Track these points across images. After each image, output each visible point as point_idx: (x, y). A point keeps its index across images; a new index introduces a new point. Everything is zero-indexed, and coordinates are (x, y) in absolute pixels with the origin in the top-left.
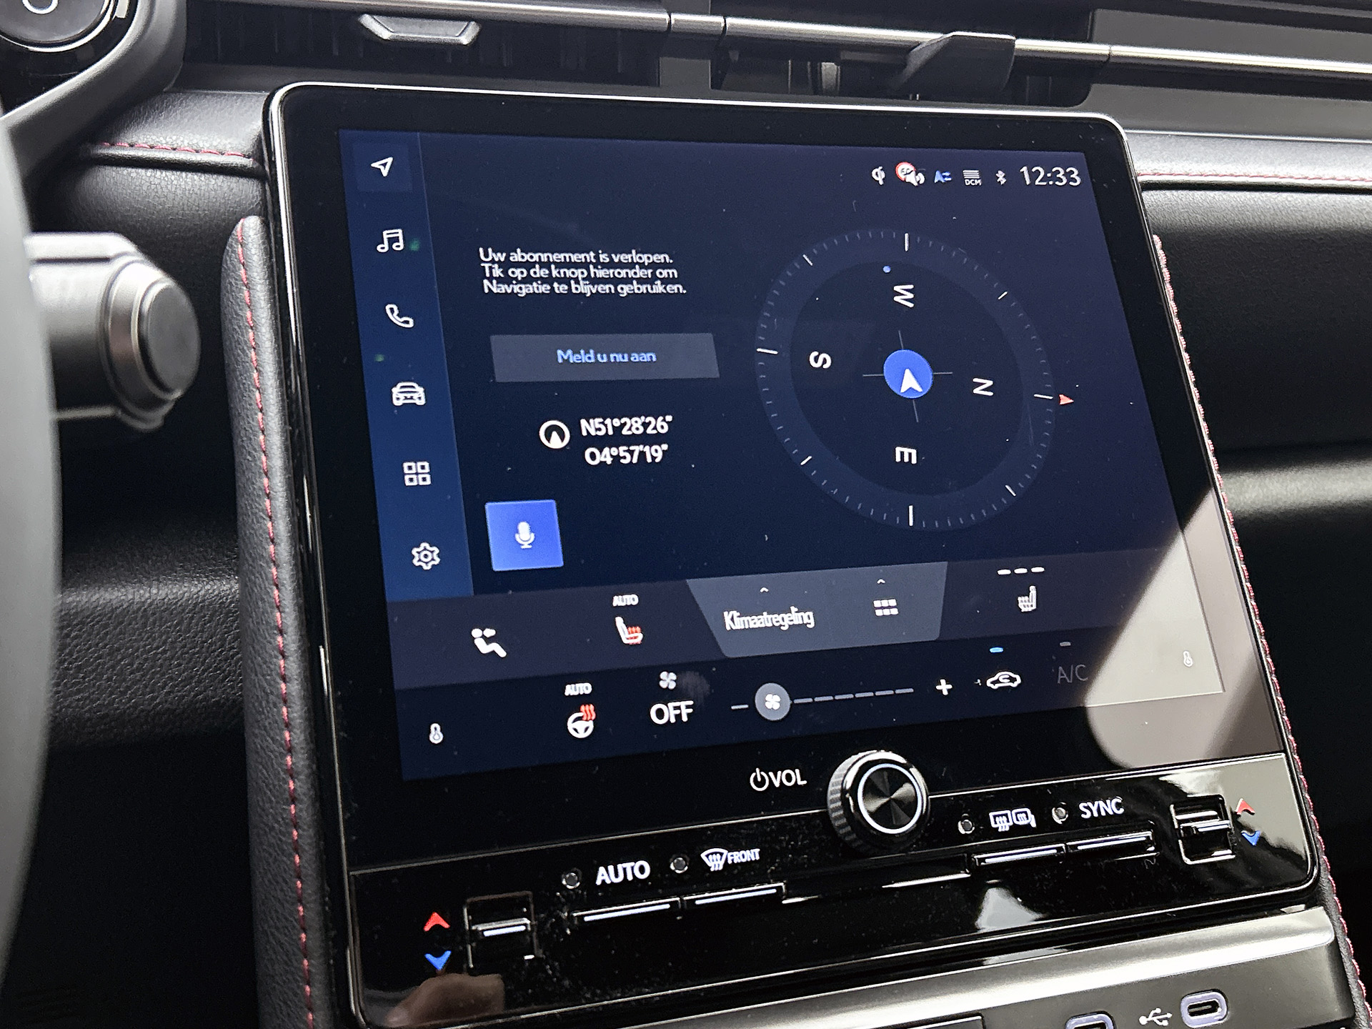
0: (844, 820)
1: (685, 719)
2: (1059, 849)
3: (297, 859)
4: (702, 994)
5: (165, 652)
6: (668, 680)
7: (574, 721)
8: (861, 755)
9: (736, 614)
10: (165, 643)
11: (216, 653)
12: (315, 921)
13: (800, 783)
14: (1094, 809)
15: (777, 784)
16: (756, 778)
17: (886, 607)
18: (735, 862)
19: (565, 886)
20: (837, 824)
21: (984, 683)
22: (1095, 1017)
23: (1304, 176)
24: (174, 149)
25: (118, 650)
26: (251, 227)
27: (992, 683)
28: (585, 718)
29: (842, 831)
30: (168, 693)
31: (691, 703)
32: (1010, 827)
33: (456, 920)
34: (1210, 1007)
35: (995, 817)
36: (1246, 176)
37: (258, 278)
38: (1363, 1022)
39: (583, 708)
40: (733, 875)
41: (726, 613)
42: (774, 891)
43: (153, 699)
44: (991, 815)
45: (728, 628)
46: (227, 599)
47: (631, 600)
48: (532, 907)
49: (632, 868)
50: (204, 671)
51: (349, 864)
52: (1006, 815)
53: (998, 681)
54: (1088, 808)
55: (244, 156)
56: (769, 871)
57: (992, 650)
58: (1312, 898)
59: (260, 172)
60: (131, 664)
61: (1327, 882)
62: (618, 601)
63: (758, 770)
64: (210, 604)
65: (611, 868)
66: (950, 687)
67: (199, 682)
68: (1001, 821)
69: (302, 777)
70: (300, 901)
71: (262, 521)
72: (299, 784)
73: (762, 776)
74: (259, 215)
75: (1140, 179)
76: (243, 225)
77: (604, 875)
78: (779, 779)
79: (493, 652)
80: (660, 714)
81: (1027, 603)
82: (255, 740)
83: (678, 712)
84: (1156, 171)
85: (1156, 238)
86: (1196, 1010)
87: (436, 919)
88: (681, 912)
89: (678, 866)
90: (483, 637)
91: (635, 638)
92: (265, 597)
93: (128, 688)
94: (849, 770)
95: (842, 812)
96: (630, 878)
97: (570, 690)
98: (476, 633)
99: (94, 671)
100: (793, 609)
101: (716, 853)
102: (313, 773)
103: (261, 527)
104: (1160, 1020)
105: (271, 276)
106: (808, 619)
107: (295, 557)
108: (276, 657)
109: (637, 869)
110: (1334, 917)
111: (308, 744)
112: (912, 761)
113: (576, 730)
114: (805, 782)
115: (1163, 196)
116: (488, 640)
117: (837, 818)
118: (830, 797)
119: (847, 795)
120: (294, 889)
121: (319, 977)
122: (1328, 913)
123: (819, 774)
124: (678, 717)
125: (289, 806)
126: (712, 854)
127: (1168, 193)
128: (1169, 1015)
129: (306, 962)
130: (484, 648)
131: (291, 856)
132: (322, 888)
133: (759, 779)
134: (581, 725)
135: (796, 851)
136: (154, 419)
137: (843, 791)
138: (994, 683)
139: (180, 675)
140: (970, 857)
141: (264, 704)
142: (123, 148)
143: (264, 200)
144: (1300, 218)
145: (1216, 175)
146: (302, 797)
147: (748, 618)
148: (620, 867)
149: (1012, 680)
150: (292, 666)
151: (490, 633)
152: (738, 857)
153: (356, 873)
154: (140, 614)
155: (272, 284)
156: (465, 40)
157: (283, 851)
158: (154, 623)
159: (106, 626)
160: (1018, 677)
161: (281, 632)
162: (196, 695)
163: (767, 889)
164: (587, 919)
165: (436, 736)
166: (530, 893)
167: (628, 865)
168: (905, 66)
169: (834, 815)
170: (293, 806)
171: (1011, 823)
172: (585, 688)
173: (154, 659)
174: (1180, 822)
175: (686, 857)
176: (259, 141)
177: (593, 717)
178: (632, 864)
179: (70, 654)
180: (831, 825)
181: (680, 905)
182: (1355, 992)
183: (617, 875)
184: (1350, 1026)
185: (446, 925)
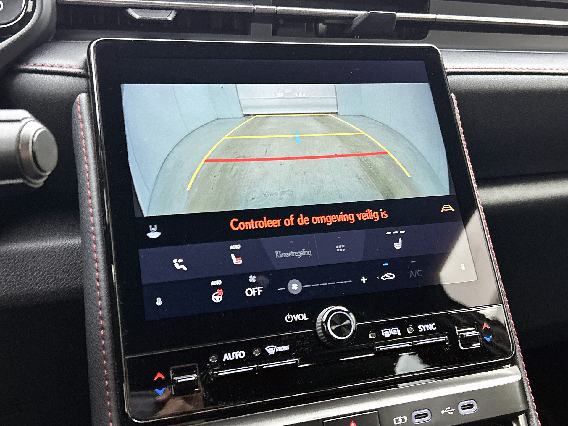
0: (323, 334)
1: (259, 294)
2: (410, 344)
3: (104, 352)
4: (266, 403)
5: (52, 268)
6: (252, 279)
7: (214, 296)
8: (330, 308)
9: (280, 252)
10: (52, 264)
11: (73, 268)
12: (111, 377)
13: (306, 319)
14: (424, 327)
15: (296, 320)
16: (288, 317)
17: (341, 248)
18: (279, 351)
19: (211, 362)
20: (320, 335)
21: (380, 278)
22: (423, 411)
23: (515, 68)
24: (52, 66)
25: (34, 267)
26: (83, 97)
27: (383, 278)
28: (219, 294)
29: (322, 338)
30: (54, 285)
31: (262, 287)
32: (390, 335)
33: (167, 375)
34: (470, 406)
35: (384, 331)
36: (491, 68)
37: (86, 119)
38: (532, 412)
39: (218, 290)
40: (278, 356)
41: (276, 252)
42: (295, 362)
43: (48, 287)
44: (382, 331)
45: (277, 257)
46: (77, 246)
47: (238, 247)
48: (198, 370)
49: (238, 354)
50: (68, 276)
51: (124, 354)
52: (388, 331)
53: (386, 277)
54: (421, 327)
55: (80, 69)
56: (293, 354)
57: (384, 265)
58: (513, 362)
59: (86, 75)
60: (39, 273)
61: (519, 356)
62: (232, 247)
63: (289, 314)
64: (71, 249)
65: (229, 354)
66: (366, 279)
67: (66, 280)
68: (386, 333)
69: (106, 320)
70: (105, 368)
71: (89, 217)
72: (104, 322)
73: (290, 317)
74: (86, 92)
75: (447, 71)
76: (80, 97)
77: (227, 357)
78: (297, 318)
79: (182, 269)
80: (249, 292)
81: (398, 246)
82: (88, 304)
83: (256, 291)
84: (454, 67)
85: (453, 95)
86: (465, 407)
87: (159, 375)
88: (258, 371)
89: (256, 353)
90: (178, 262)
91: (239, 262)
92: (90, 248)
93: (38, 283)
94: (324, 314)
95: (322, 331)
96: (237, 358)
97: (213, 283)
98: (175, 261)
99: (24, 276)
100: (303, 250)
101: (272, 347)
102: (110, 318)
103: (88, 220)
104: (450, 412)
105: (91, 118)
106: (309, 253)
107: (102, 232)
108: (95, 272)
109: (240, 354)
110: (522, 370)
111: (108, 306)
112: (350, 310)
113: (215, 299)
114: (308, 319)
115: (457, 78)
116: (180, 264)
117: (320, 333)
118: (317, 325)
119: (324, 324)
120: (103, 364)
121: (113, 399)
122: (519, 368)
123: (313, 316)
124: (257, 293)
125: (101, 331)
126: (270, 348)
127: (459, 76)
128: (453, 410)
129: (108, 393)
130: (178, 267)
131: (101, 351)
132: (114, 364)
133: (289, 318)
134: (217, 297)
135: (304, 346)
136: (40, 182)
137: (322, 322)
138: (384, 278)
139: (59, 277)
140: (374, 348)
141: (90, 290)
142: (31, 66)
143: (88, 86)
144: (513, 85)
145: (479, 68)
146: (105, 327)
147: (285, 253)
148: (233, 353)
149: (392, 276)
150: (101, 275)
151: (180, 261)
152: (280, 349)
153: (128, 357)
154: (42, 253)
155: (91, 121)
156: (170, 18)
157: (98, 349)
158: (48, 257)
159: (29, 258)
160: (394, 275)
161: (97, 262)
162: (65, 285)
163: (292, 362)
164: (219, 374)
165: (159, 302)
166: (196, 364)
167: (236, 353)
168: (351, 25)
169: (319, 332)
170: (102, 331)
171: (390, 334)
172: (219, 282)
173: (48, 271)
174: (459, 332)
175: (259, 349)
176: (86, 62)
177: (222, 294)
178: (238, 352)
179: (15, 270)
180: (318, 336)
181: (257, 369)
182: (529, 399)
183: (232, 357)
184: (527, 413)
185: (163, 378)
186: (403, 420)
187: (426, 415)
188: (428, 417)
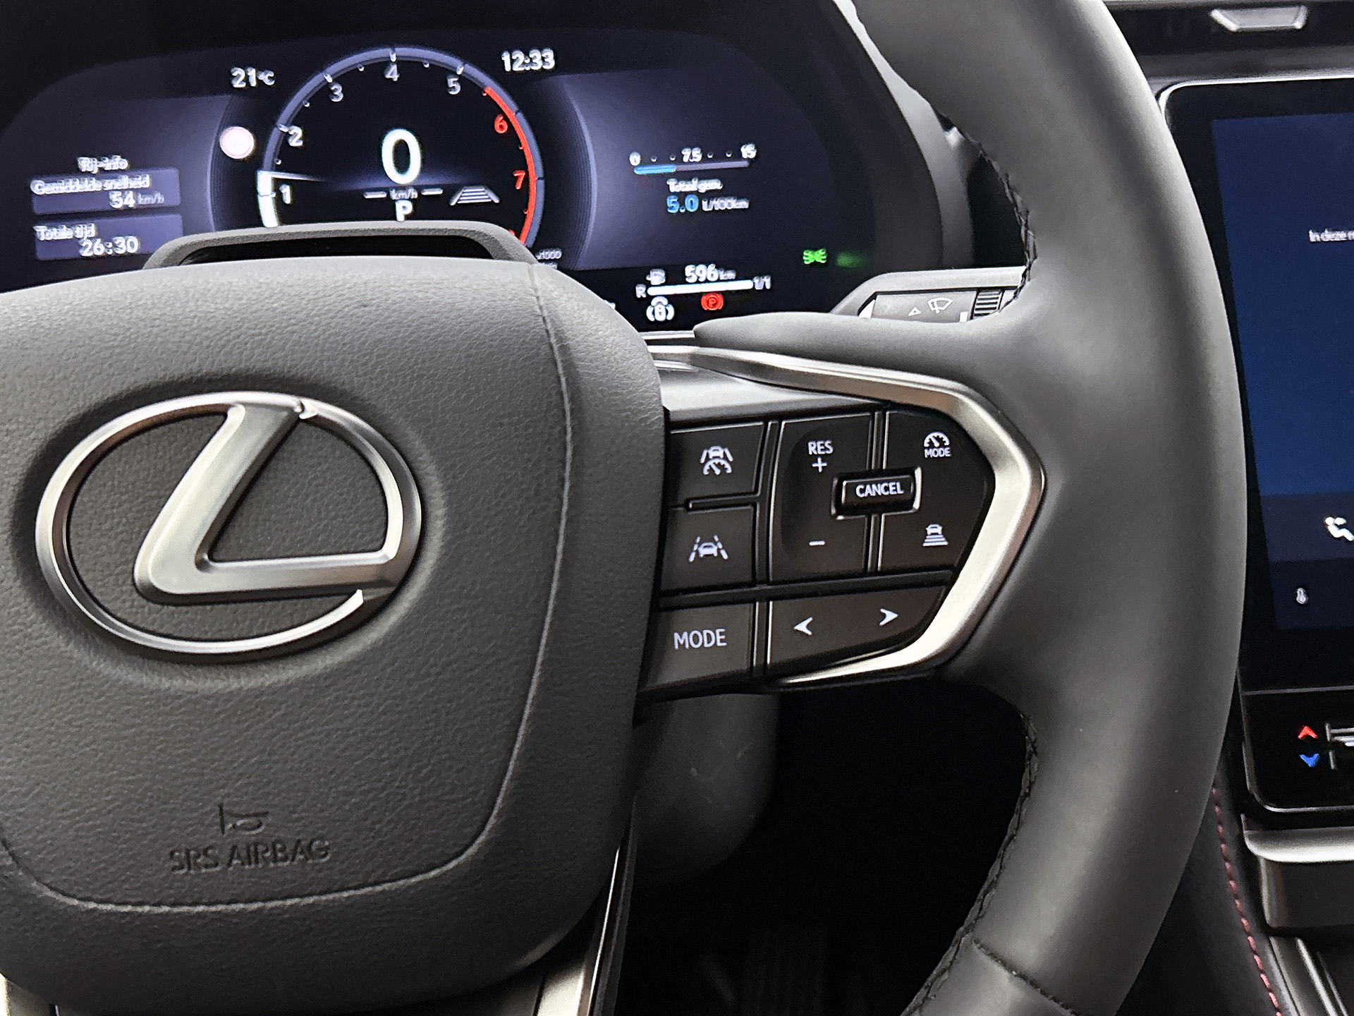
33: (1320, 733)
51: (1242, 687)
79: (1343, 538)
87: (1306, 731)
90: (1335, 524)
98: (1329, 521)
116: (1340, 527)
130: (1336, 533)
151: (1341, 521)
153: (1248, 693)
156: (1298, 25)
165: (1301, 598)
185: (1313, 735)
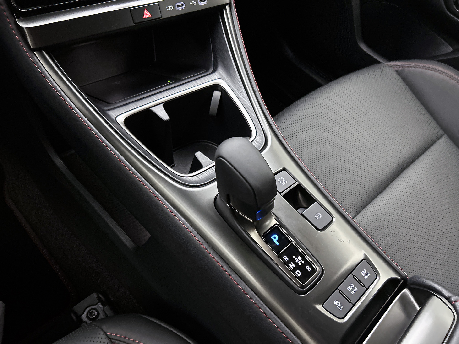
22: (181, 3)
38: (232, 4)
104: (194, 3)
128: (196, 2)
184: (230, 4)
186: (171, 8)
187: (182, 5)
188: (184, 6)
